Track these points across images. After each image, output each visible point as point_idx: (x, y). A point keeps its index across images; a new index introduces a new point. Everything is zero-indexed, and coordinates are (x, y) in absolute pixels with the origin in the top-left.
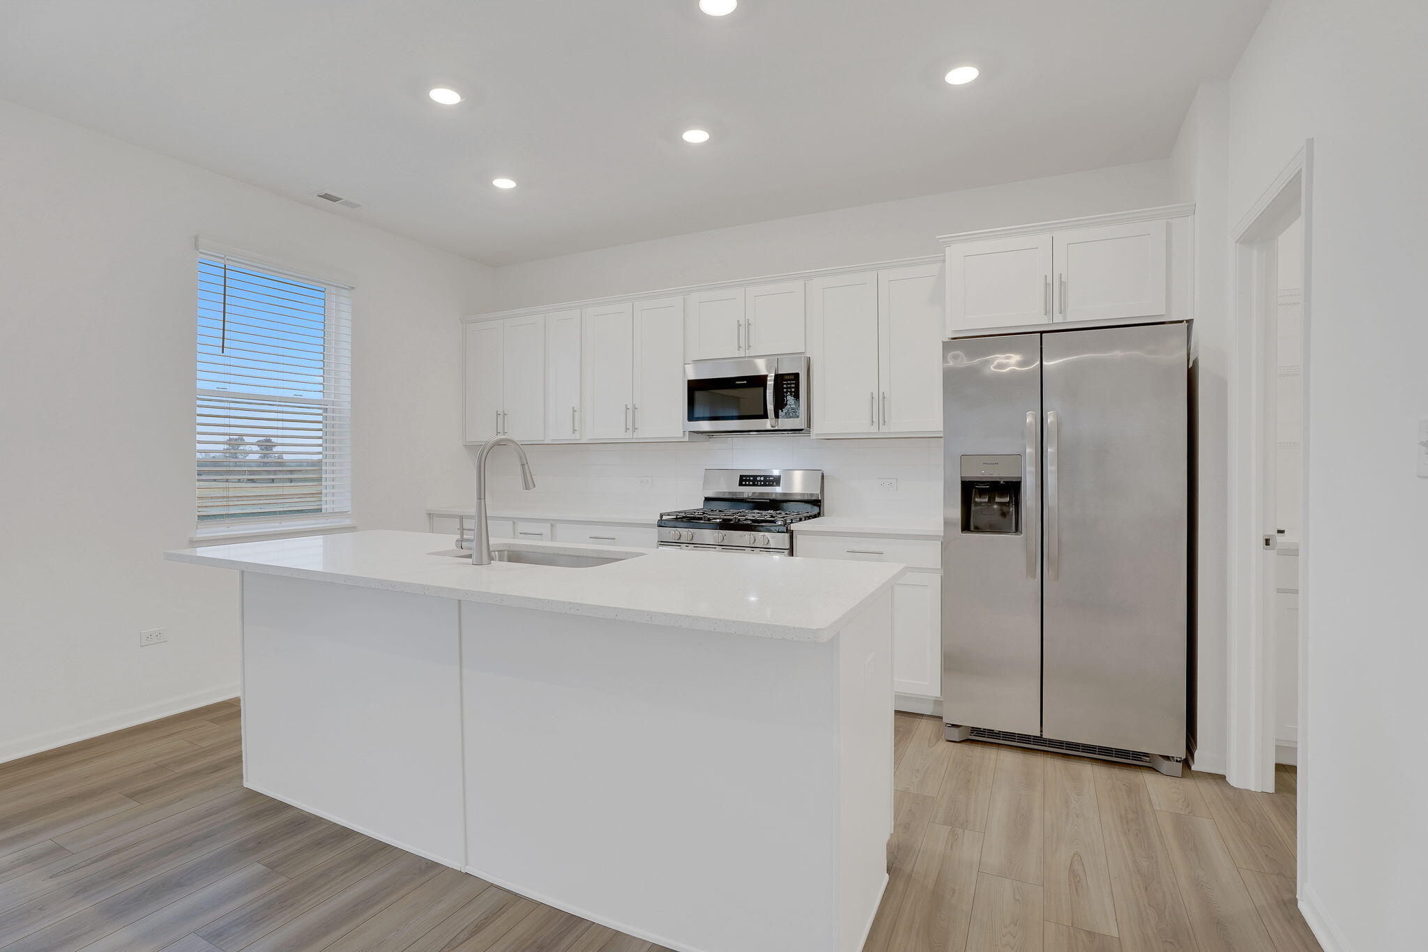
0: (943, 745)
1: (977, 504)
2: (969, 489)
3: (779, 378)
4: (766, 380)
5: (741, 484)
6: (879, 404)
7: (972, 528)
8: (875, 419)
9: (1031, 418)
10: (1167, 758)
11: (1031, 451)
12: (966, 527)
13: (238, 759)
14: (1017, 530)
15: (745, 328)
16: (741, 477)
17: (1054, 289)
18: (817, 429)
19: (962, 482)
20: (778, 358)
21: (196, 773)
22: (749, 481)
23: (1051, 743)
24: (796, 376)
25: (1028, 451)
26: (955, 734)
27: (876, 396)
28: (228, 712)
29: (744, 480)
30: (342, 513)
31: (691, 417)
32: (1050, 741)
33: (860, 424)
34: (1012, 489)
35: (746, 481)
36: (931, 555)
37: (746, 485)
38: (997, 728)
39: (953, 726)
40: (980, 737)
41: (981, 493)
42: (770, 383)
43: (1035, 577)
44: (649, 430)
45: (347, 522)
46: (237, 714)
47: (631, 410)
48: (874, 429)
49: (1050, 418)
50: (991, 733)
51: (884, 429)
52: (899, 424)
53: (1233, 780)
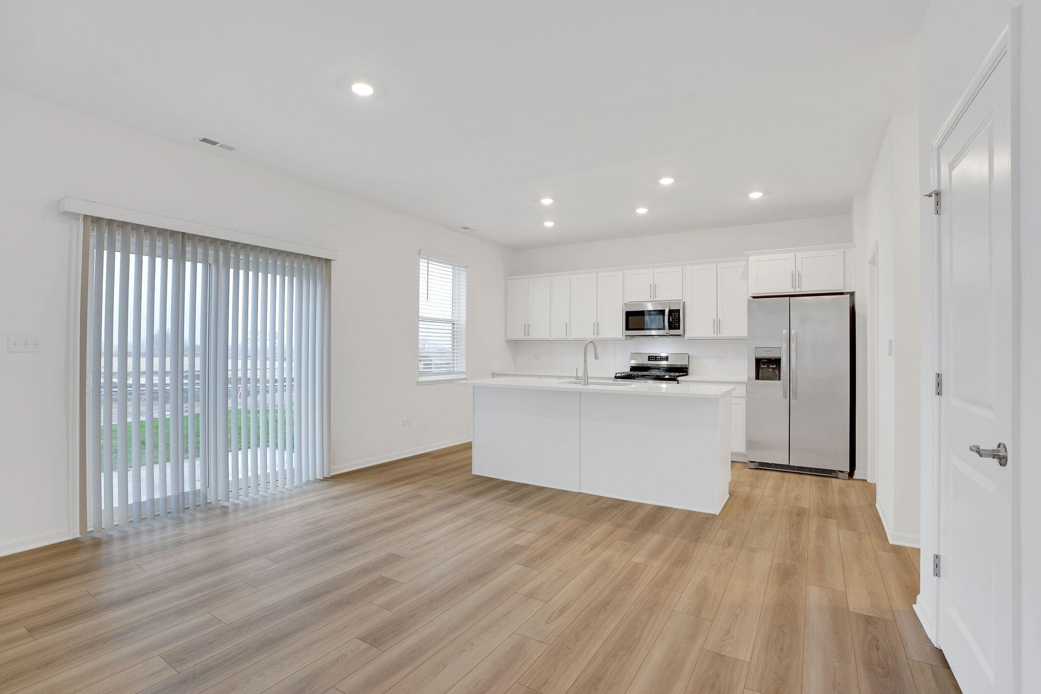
0: (747, 470)
1: (762, 368)
2: (759, 361)
3: (671, 312)
4: (665, 312)
5: (649, 360)
6: (717, 324)
7: (760, 378)
8: (716, 331)
9: (785, 332)
10: (842, 472)
11: (785, 346)
12: (757, 378)
13: (471, 464)
14: (779, 379)
15: (654, 288)
16: (649, 357)
17: (796, 277)
18: (687, 335)
19: (756, 359)
20: (669, 302)
21: (448, 471)
22: (653, 358)
23: (793, 468)
24: (679, 311)
25: (784, 345)
26: (752, 466)
27: (716, 320)
28: (468, 447)
29: (650, 358)
30: (462, 373)
31: (627, 328)
32: (794, 467)
33: (709, 333)
34: (777, 362)
35: (651, 358)
36: (741, 390)
37: (651, 360)
38: (770, 462)
39: (751, 462)
40: (764, 466)
41: (764, 363)
42: (667, 313)
43: (786, 398)
44: (605, 334)
45: (464, 376)
46: (471, 448)
47: (596, 324)
48: (715, 335)
49: (793, 332)
50: (768, 465)
51: (719, 335)
52: (727, 333)
53: (869, 481)
